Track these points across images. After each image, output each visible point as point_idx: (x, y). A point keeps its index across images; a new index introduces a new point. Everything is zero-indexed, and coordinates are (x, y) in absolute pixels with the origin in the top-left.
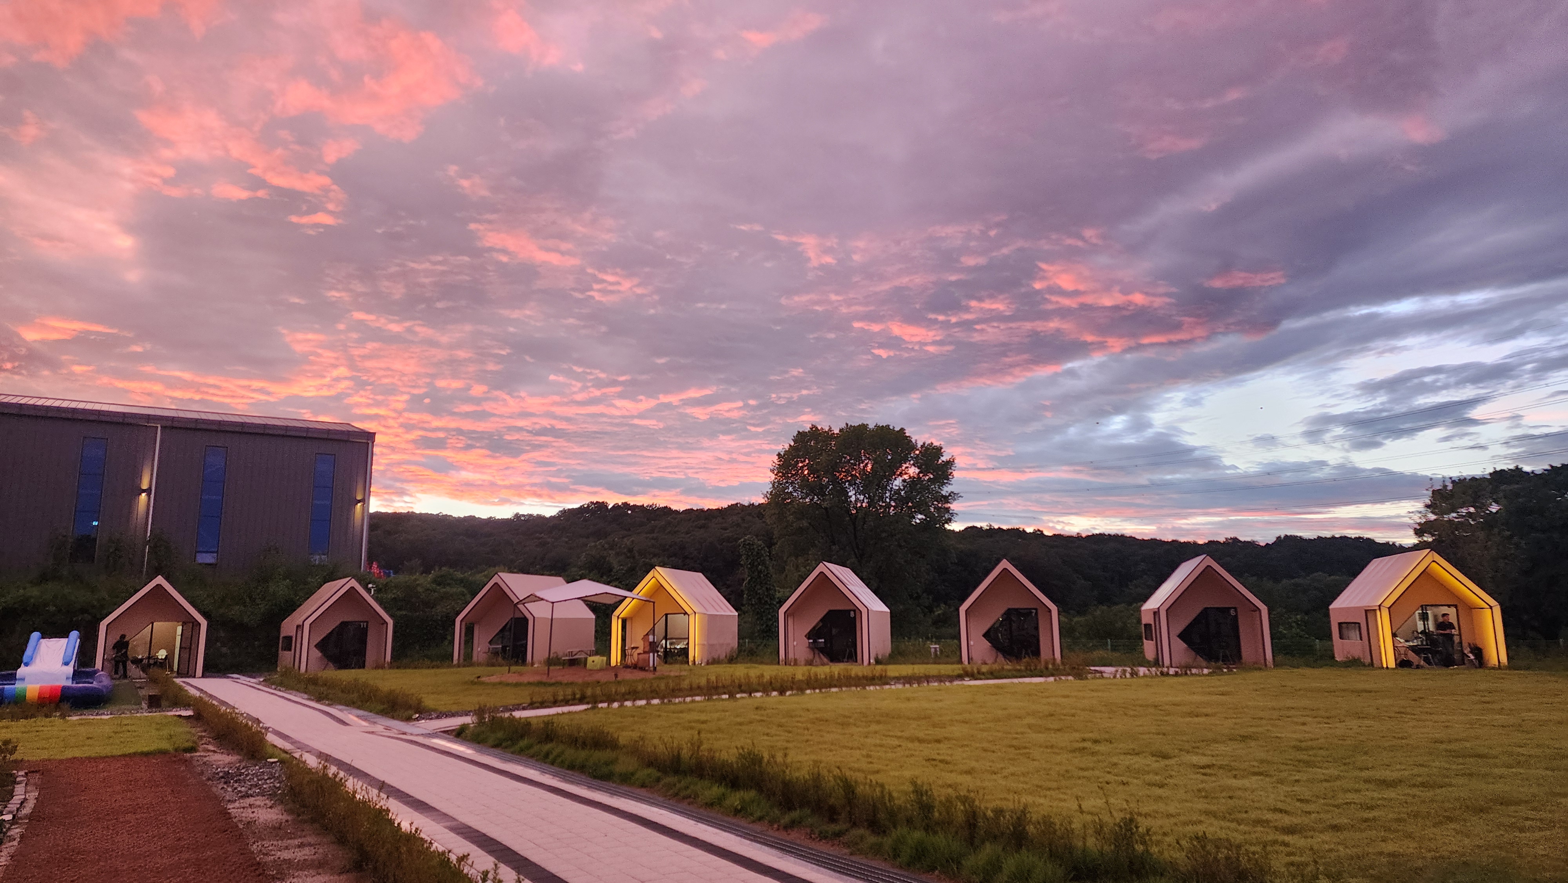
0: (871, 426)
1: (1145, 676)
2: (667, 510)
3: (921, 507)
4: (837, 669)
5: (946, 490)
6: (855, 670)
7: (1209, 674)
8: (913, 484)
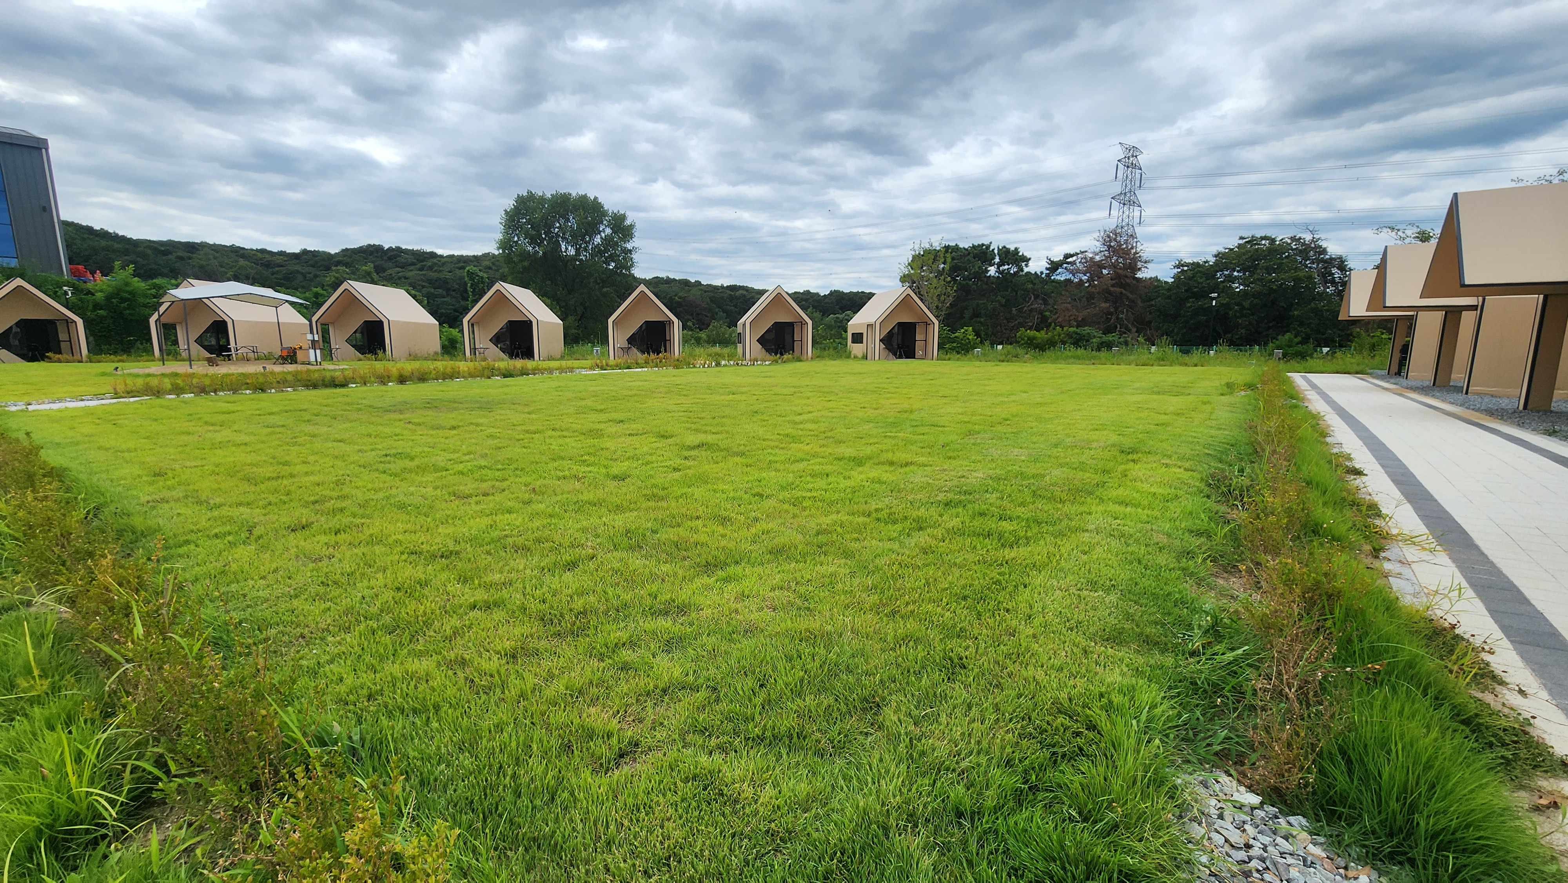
0: (574, 194)
1: (725, 366)
2: (433, 255)
3: (612, 258)
4: (519, 363)
5: (629, 246)
6: (529, 364)
7: (770, 365)
8: (607, 240)
